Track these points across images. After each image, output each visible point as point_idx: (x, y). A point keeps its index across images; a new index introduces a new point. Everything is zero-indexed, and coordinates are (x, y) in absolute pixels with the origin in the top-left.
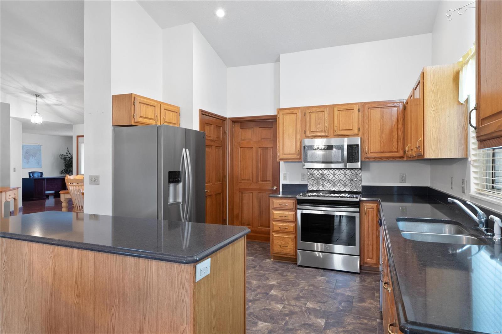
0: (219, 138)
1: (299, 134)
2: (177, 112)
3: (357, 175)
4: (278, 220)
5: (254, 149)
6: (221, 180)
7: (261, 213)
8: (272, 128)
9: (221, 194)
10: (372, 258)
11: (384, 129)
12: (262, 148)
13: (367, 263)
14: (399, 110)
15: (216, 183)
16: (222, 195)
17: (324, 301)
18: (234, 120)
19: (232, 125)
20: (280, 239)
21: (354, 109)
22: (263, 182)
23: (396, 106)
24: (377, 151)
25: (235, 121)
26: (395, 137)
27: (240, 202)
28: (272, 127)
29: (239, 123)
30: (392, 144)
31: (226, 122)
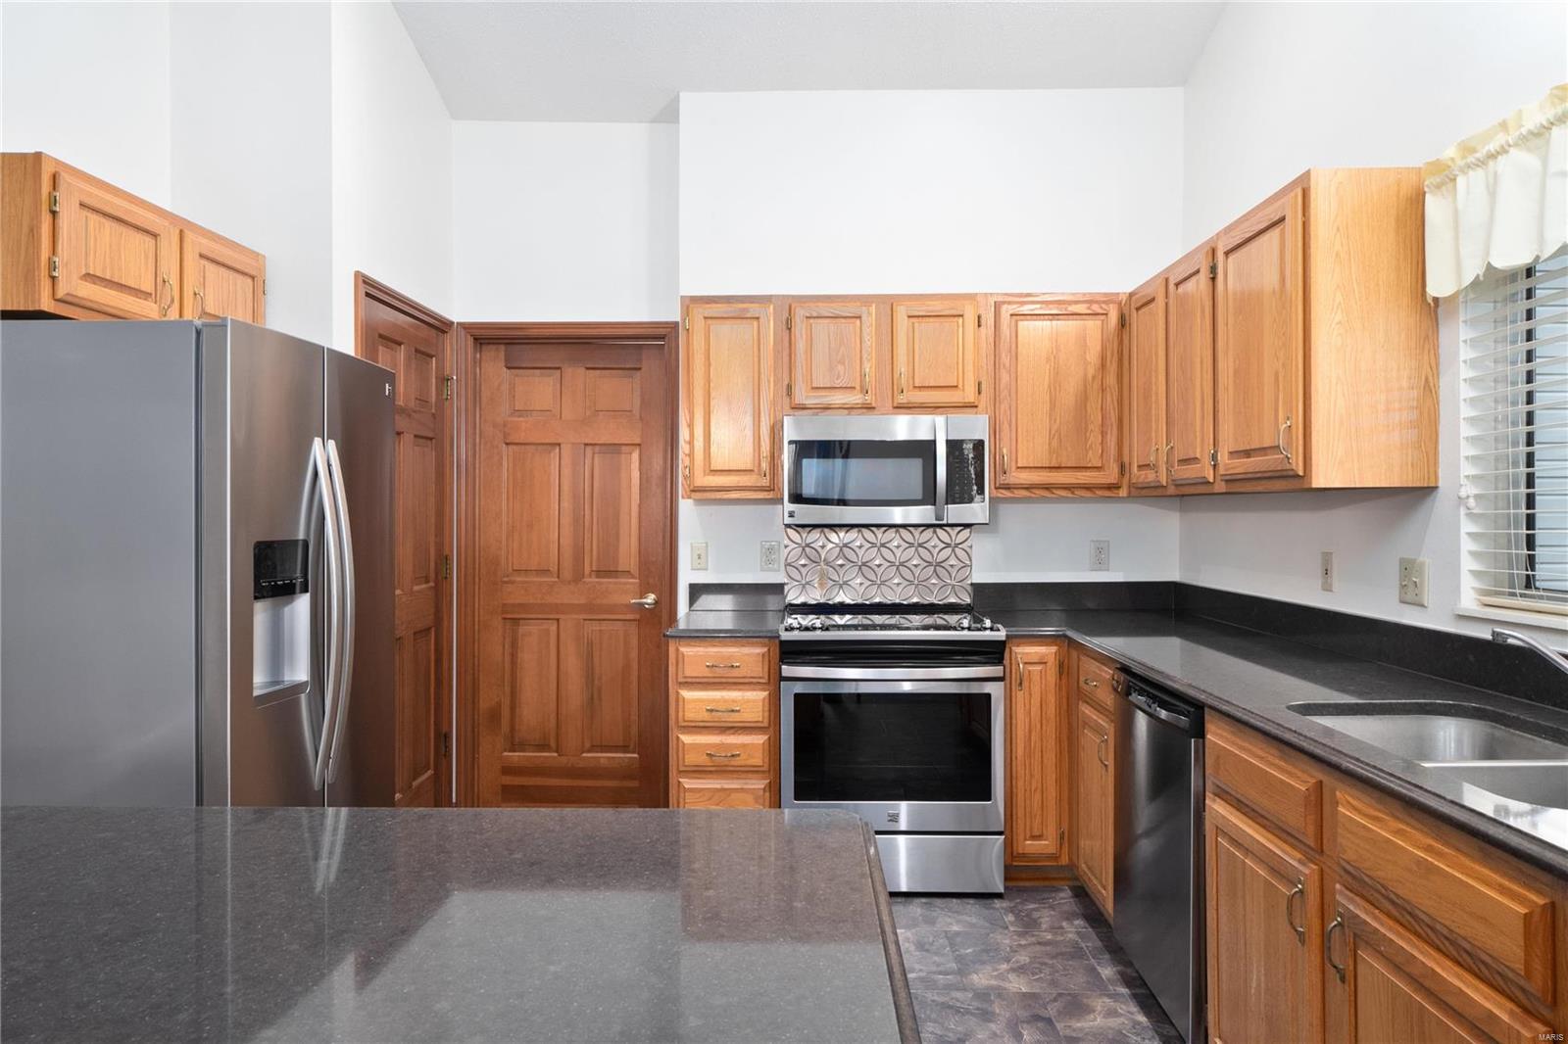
0: (423, 401)
1: (768, 394)
2: (253, 278)
3: (957, 545)
4: (702, 724)
5: (566, 450)
6: (432, 575)
7: (592, 698)
8: (638, 373)
9: (433, 629)
10: (1039, 837)
11: (1060, 391)
12: (597, 448)
13: (1024, 856)
14: (1105, 326)
15: (416, 588)
16: (436, 632)
17: (962, 1036)
18: (477, 332)
19: (475, 353)
20: (710, 799)
21: (962, 316)
22: (603, 577)
23: (1098, 314)
24: (1040, 465)
25: (488, 338)
26: (1096, 417)
27: (507, 659)
28: (640, 369)
29: (502, 347)
30: (1086, 440)
31: (451, 339)
